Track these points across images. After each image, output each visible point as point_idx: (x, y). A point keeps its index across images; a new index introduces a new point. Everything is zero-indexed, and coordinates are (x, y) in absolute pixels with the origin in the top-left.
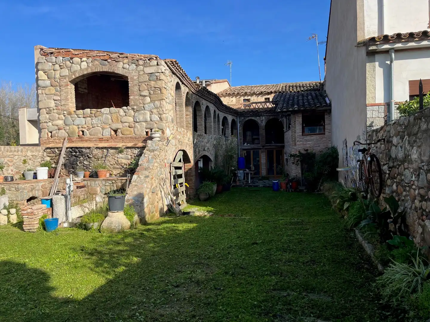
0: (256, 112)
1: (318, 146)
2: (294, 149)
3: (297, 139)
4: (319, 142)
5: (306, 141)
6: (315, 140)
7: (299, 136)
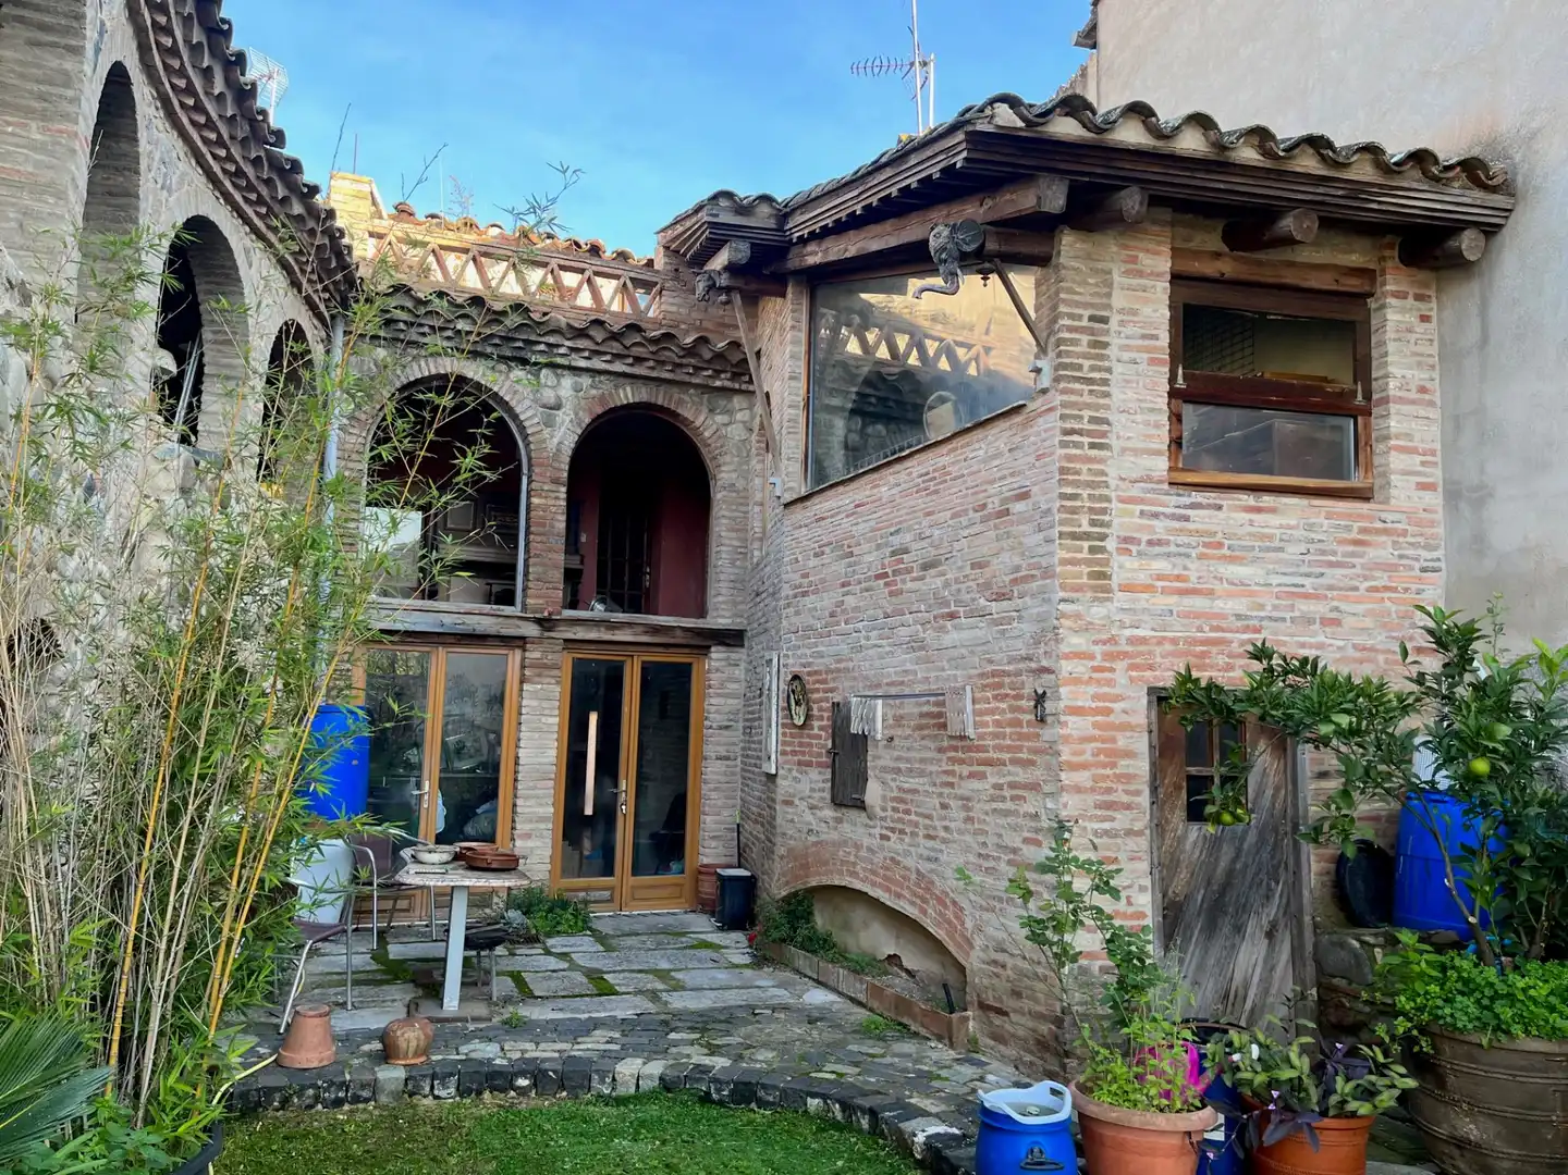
0: (514, 320)
1: (1325, 622)
2: (1088, 628)
3: (1122, 520)
4: (1335, 575)
5: (1213, 545)
6: (1293, 550)
7: (1135, 491)
